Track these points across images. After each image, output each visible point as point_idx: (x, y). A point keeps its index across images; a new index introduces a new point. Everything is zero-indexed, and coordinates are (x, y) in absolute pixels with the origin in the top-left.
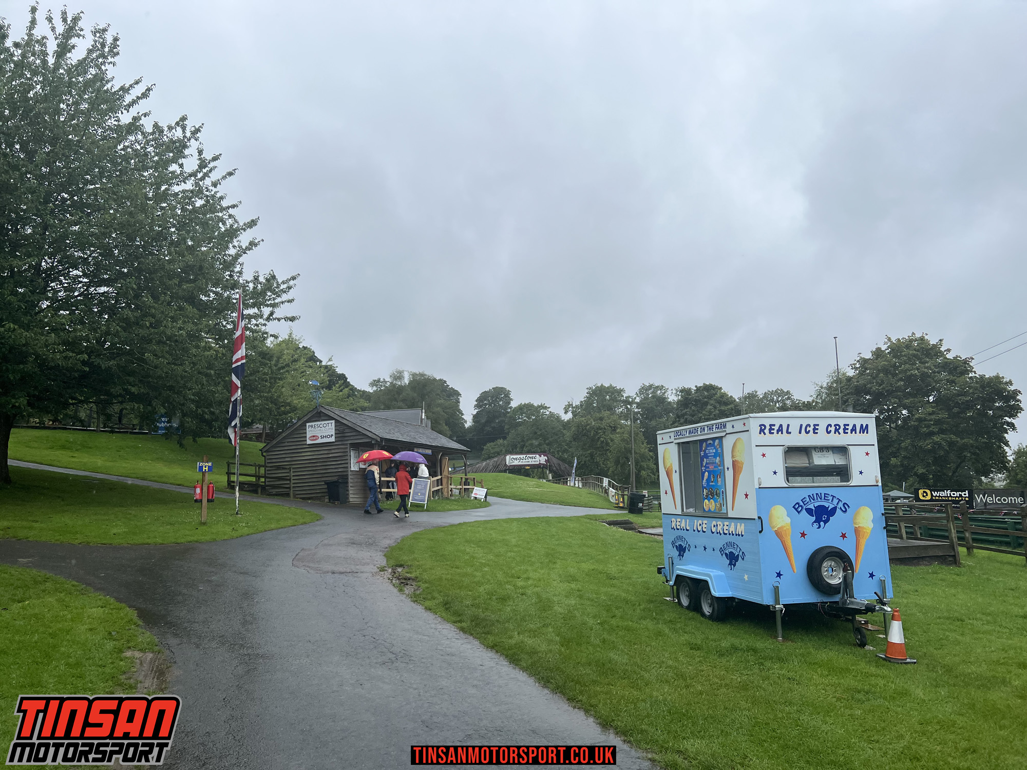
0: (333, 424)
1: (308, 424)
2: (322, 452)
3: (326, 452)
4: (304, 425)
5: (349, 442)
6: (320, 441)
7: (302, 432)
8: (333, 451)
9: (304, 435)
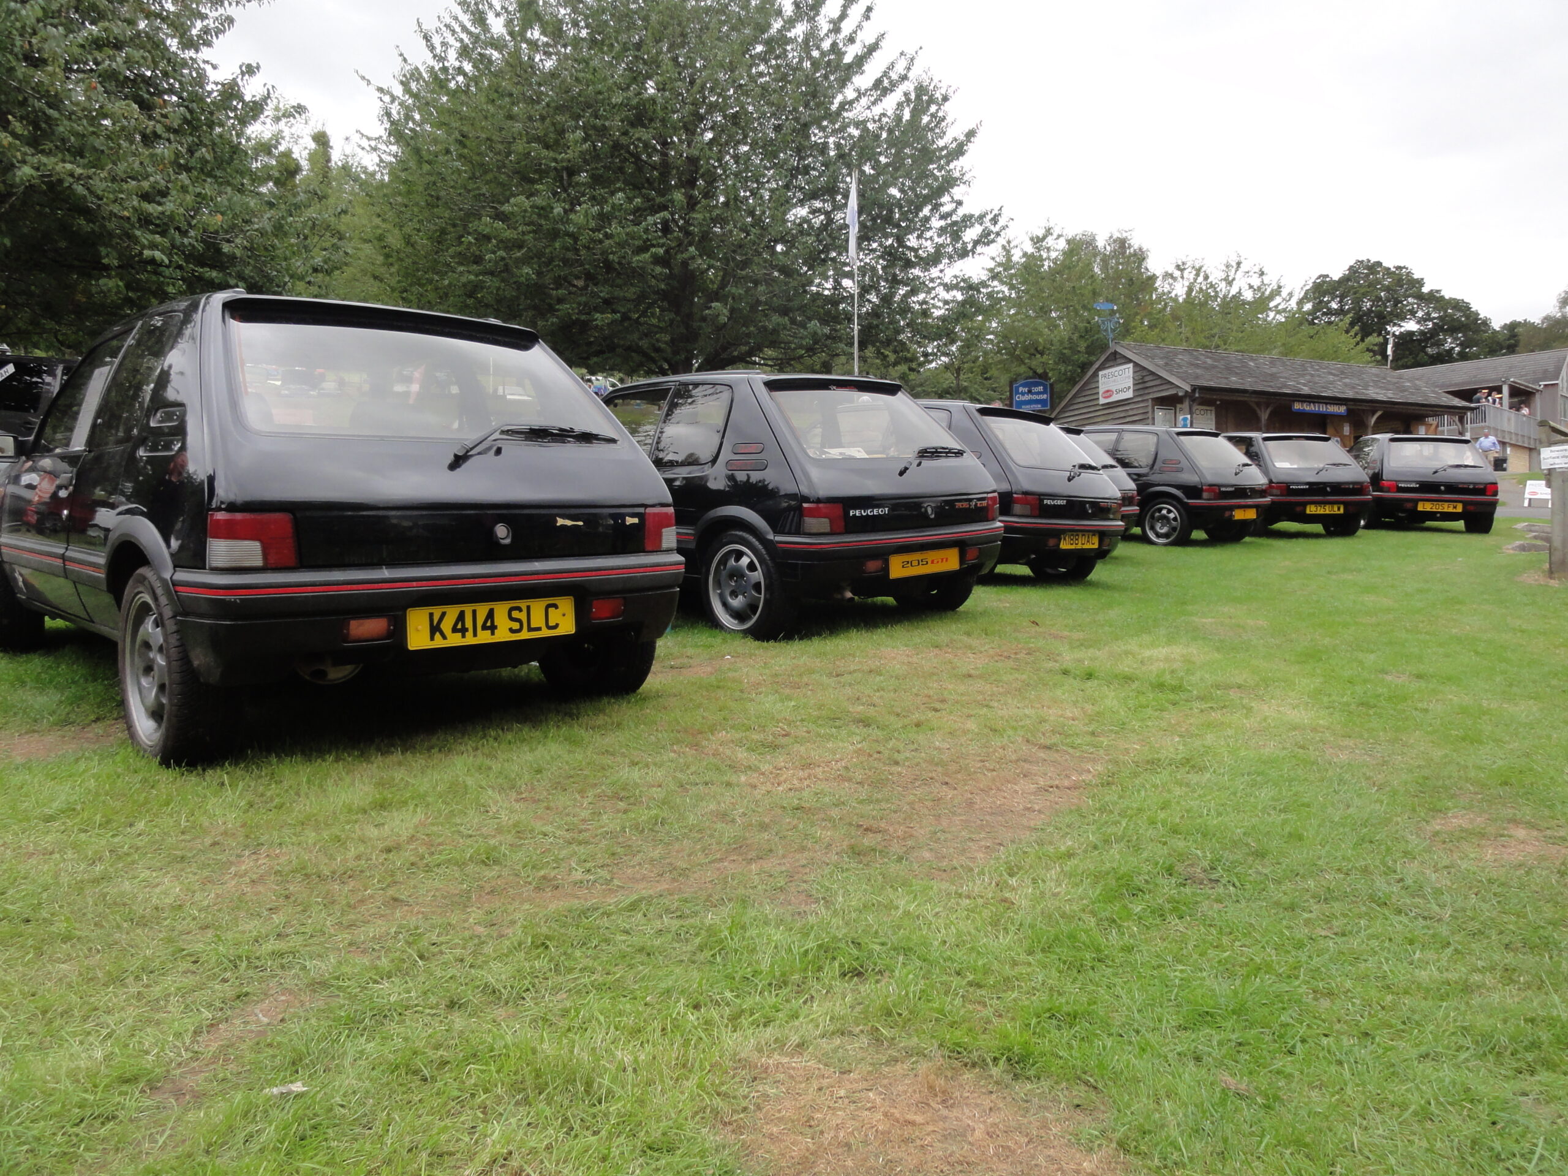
0: (1131, 370)
2: (1118, 415)
3: (1122, 415)
4: (1095, 374)
5: (1153, 396)
6: (1115, 398)
7: (1093, 386)
8: (1131, 413)
9: (1095, 391)
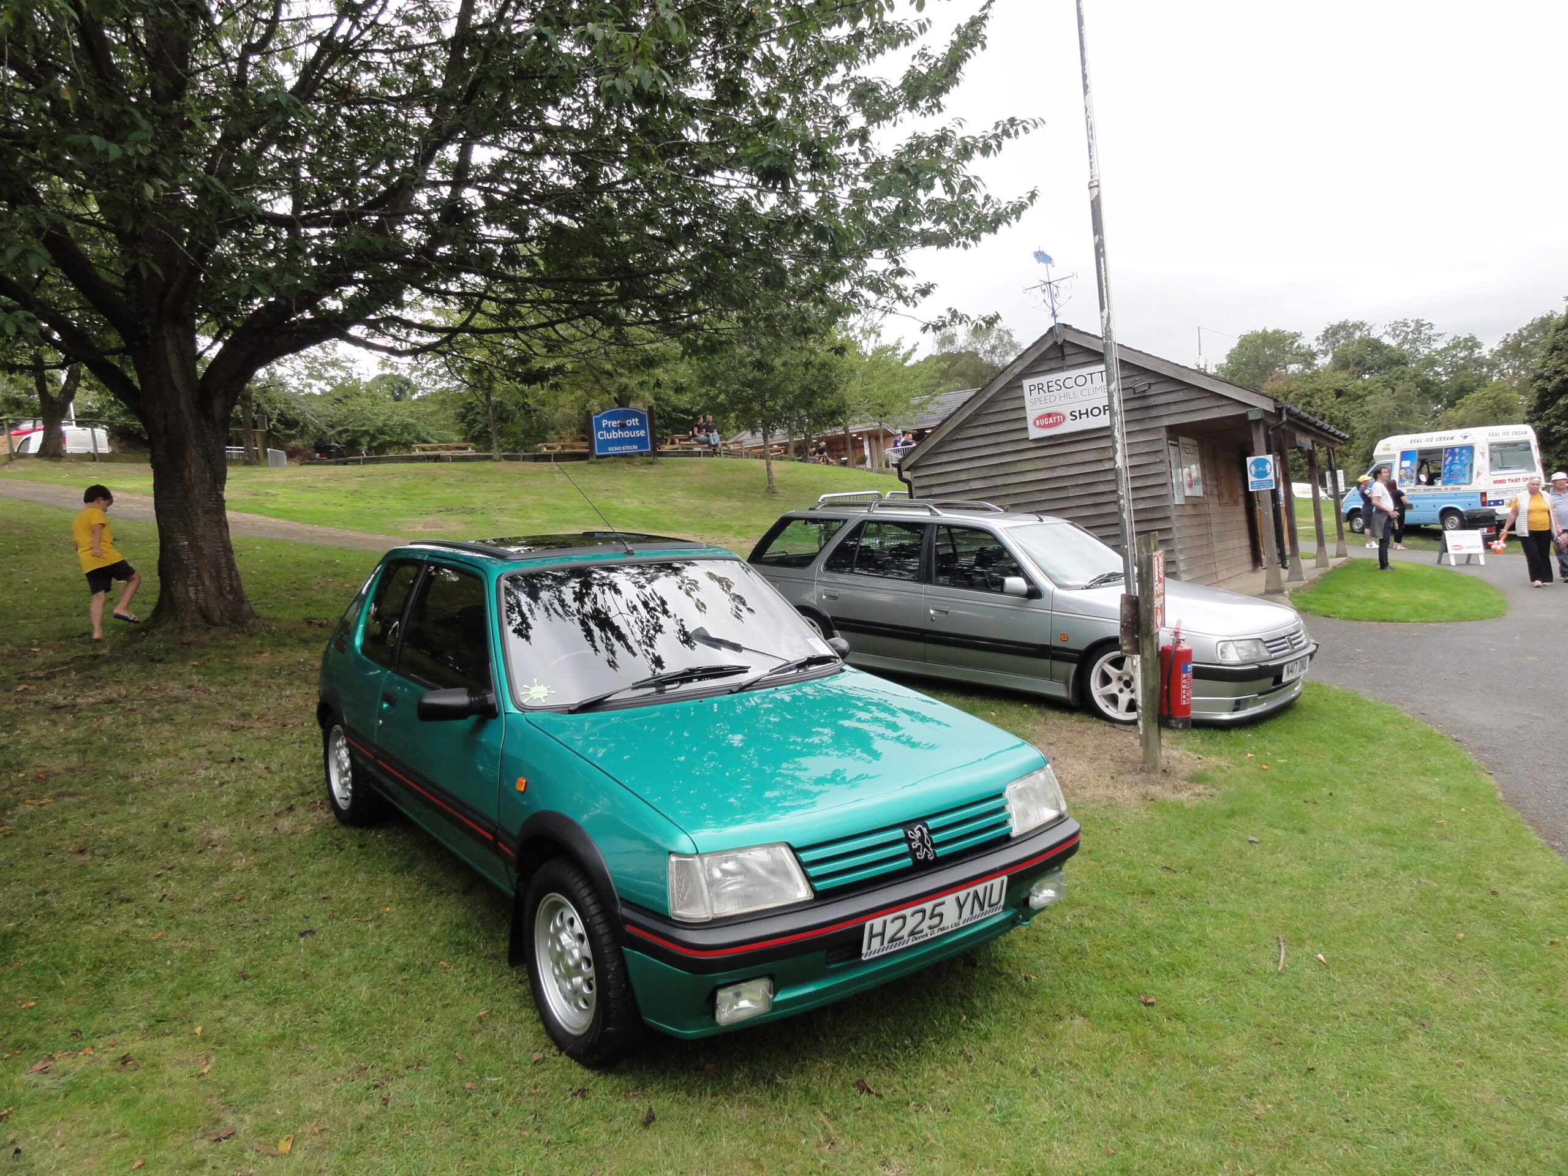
1: (1026, 383)
2: (1078, 458)
5: (1167, 422)
6: (1069, 427)
7: (1010, 405)
9: (1017, 415)
